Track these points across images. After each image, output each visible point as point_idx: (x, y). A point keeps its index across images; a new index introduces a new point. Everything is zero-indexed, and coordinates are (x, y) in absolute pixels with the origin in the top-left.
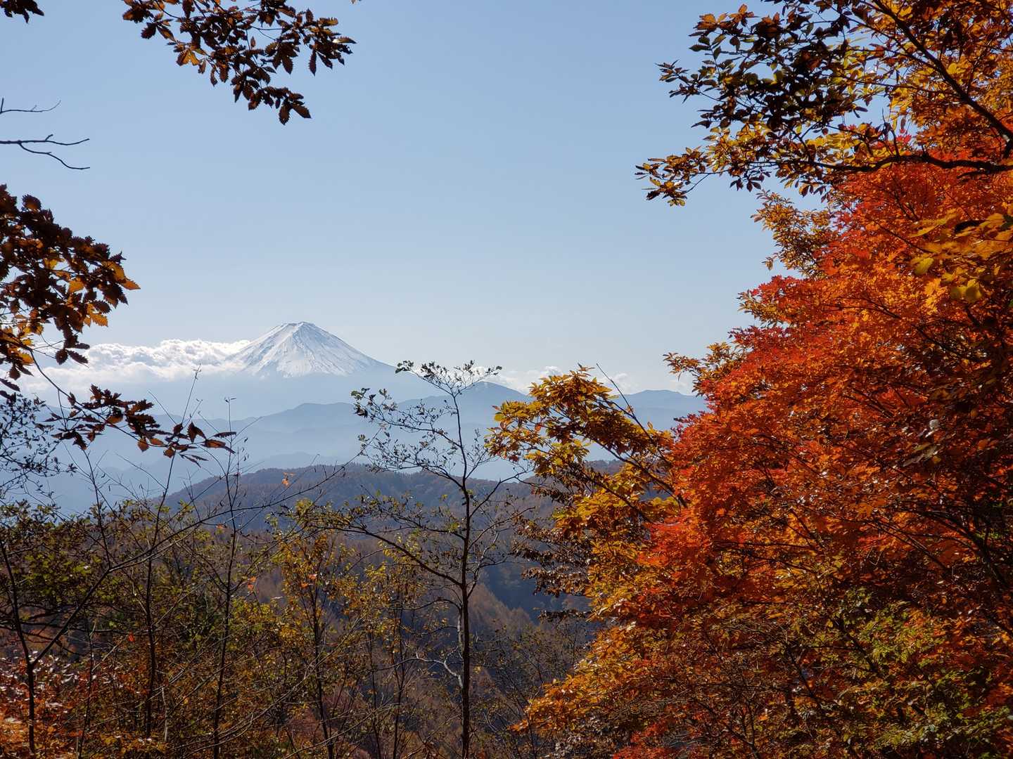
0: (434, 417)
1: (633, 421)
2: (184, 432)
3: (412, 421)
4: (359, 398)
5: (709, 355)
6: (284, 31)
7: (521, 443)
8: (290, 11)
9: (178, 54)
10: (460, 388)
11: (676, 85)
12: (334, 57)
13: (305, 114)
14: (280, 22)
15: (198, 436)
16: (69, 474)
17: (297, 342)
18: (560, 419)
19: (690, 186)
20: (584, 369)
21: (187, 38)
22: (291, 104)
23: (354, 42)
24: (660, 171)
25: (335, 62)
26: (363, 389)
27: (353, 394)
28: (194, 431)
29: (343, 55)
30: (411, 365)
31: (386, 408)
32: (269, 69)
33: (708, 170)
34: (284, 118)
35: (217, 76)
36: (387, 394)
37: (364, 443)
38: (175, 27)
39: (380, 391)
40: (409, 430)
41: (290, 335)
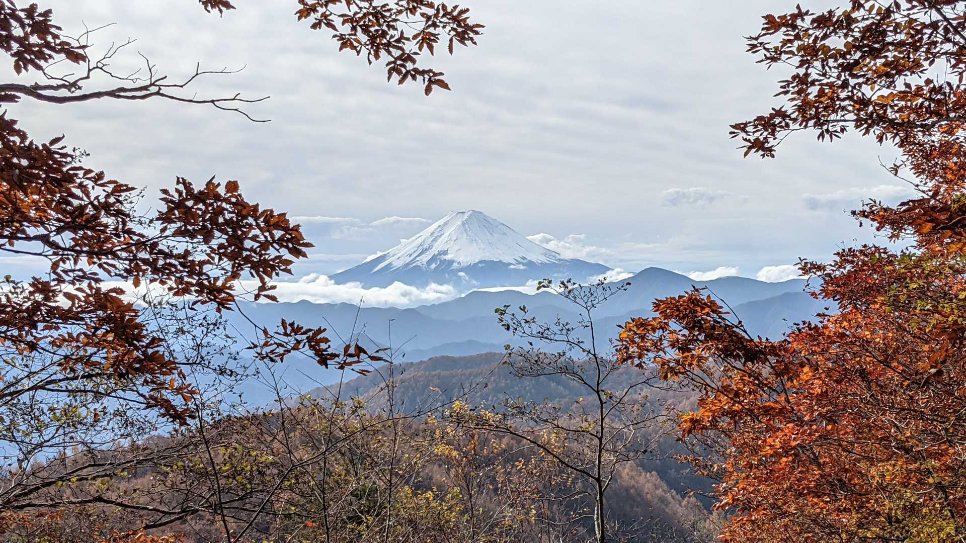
0: (568, 330)
1: (744, 334)
2: (352, 350)
3: (549, 333)
4: (502, 314)
5: (835, 261)
6: (427, 22)
7: (645, 352)
8: (431, 5)
9: (341, 42)
10: (594, 302)
11: (761, 54)
12: (467, 39)
13: (444, 85)
14: (423, 15)
15: (362, 354)
16: (256, 377)
17: (466, 230)
18: (680, 331)
19: (777, 141)
20: (697, 290)
21: (346, 29)
22: (434, 81)
23: (483, 27)
24: (750, 129)
25: (468, 42)
26: (505, 306)
27: (496, 311)
28: (360, 350)
29: (475, 37)
30: (550, 282)
31: (527, 322)
32: (416, 53)
33: (792, 126)
34: (428, 90)
35: (372, 58)
36: (526, 310)
37: (509, 352)
38: (337, 21)
39: (520, 308)
40: (548, 341)
41: (459, 223)
